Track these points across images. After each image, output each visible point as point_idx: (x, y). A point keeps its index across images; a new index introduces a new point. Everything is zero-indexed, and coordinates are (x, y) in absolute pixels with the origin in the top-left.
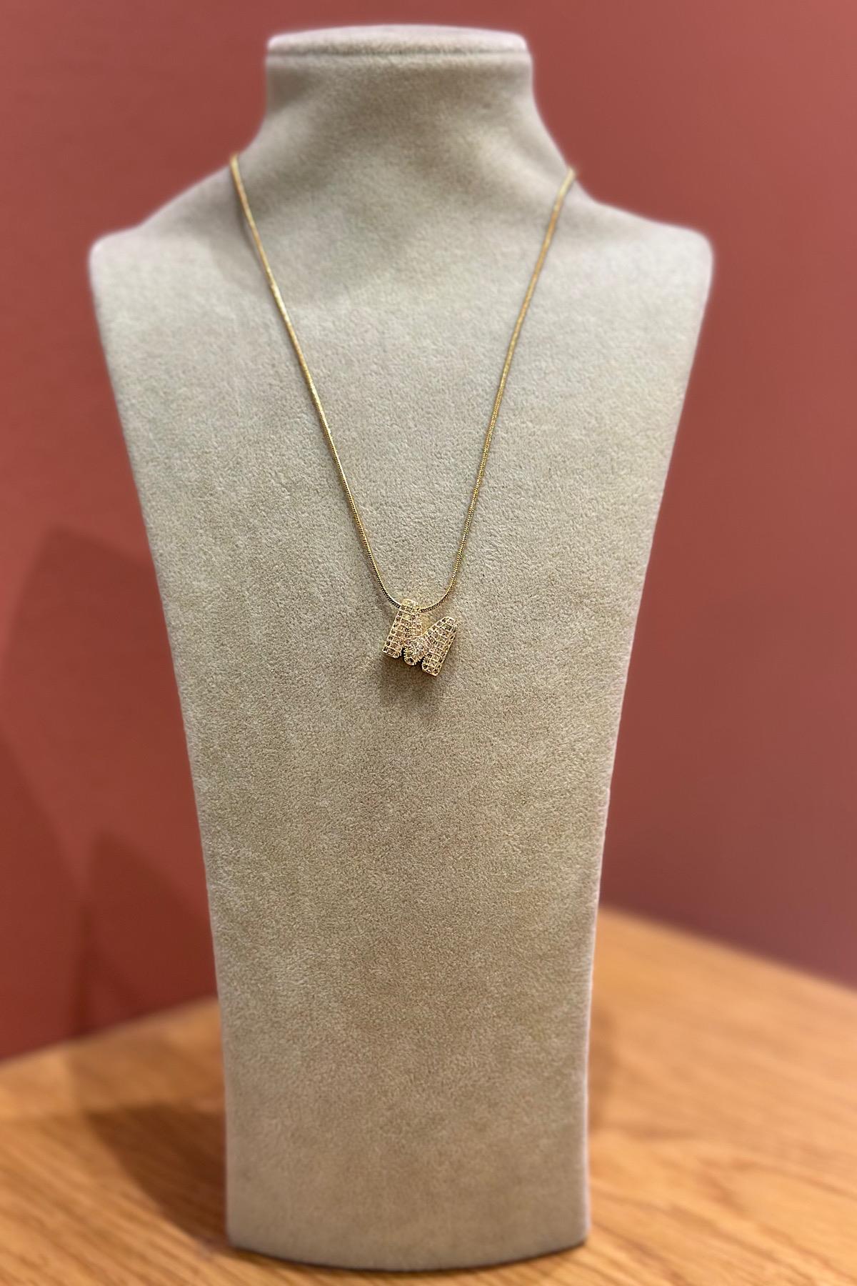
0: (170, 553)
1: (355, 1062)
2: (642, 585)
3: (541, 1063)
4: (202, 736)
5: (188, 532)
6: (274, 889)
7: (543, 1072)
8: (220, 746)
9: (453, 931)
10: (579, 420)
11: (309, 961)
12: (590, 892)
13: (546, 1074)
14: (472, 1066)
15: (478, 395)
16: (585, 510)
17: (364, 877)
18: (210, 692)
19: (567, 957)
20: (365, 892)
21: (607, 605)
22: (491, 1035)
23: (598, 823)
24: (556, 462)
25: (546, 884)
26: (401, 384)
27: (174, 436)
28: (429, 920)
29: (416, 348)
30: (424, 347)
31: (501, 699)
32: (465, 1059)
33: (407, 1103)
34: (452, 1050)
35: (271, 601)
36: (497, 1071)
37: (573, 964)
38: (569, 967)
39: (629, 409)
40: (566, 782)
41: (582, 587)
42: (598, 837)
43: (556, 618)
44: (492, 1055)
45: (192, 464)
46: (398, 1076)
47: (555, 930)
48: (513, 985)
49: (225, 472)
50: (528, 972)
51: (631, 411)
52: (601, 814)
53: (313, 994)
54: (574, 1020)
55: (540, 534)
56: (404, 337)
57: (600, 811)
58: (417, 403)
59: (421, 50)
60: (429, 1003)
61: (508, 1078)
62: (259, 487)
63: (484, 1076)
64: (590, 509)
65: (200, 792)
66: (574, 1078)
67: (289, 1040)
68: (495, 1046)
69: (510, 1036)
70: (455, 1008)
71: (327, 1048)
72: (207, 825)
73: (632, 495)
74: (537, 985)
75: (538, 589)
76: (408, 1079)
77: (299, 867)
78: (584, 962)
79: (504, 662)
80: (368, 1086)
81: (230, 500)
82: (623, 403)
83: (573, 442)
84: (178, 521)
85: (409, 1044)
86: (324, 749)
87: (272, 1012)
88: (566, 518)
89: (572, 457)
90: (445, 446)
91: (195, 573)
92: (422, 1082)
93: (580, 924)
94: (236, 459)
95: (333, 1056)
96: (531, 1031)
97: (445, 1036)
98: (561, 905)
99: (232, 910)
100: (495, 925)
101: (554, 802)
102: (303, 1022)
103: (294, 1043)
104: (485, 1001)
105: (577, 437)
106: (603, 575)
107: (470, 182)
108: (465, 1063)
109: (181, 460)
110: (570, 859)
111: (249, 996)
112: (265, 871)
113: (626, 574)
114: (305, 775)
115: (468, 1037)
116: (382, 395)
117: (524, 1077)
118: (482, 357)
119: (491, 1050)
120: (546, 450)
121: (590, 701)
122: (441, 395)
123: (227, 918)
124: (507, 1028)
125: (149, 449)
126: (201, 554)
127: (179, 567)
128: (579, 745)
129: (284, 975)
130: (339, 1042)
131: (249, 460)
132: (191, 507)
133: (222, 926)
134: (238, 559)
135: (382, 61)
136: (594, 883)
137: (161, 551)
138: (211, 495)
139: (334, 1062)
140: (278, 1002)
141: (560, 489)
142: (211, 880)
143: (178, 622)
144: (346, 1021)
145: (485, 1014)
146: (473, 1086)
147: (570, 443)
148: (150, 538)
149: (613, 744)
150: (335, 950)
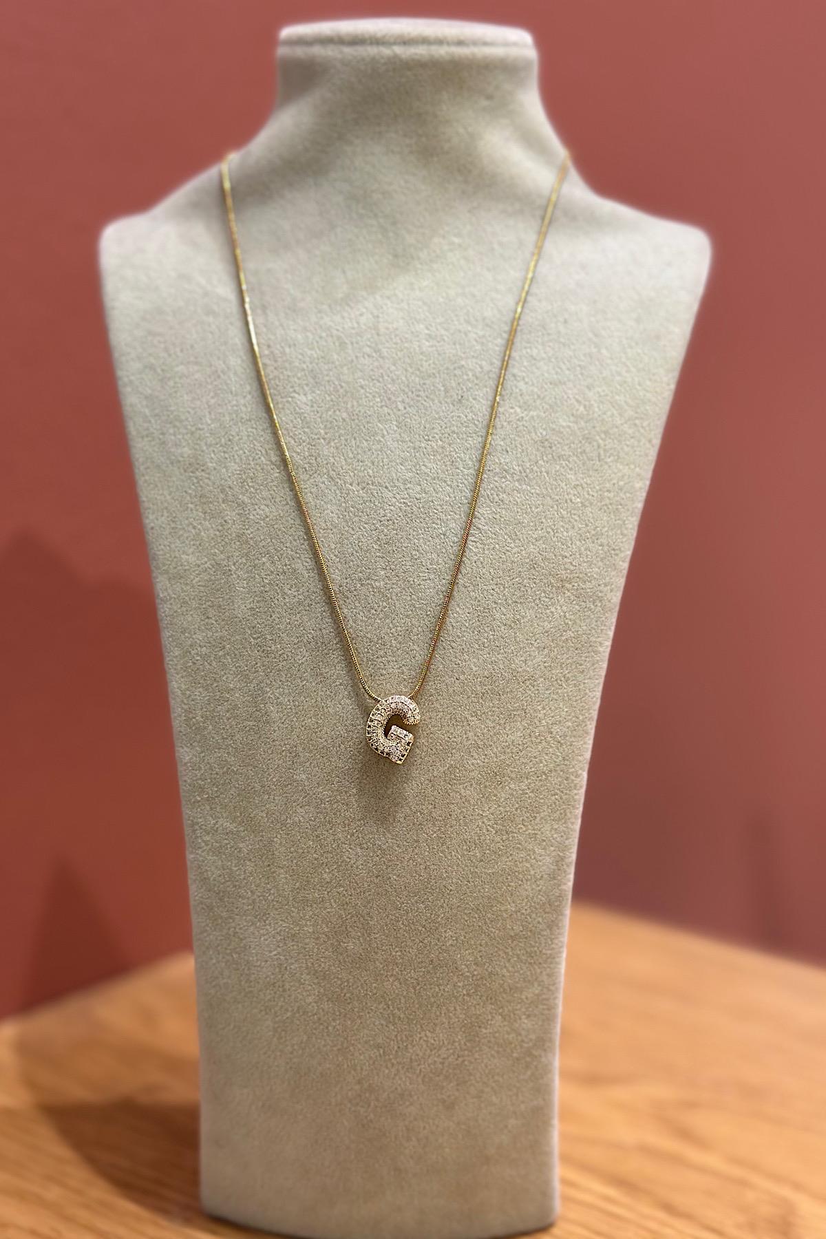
0: (161, 527)
1: (325, 1034)
2: (625, 572)
3: (511, 1043)
4: (186, 707)
5: (179, 506)
6: (250, 860)
7: (512, 1052)
8: (202, 717)
9: (425, 908)
10: (568, 407)
11: (282, 933)
12: (564, 875)
13: (515, 1055)
14: (441, 1043)
15: (468, 380)
16: (570, 496)
17: (339, 851)
18: (194, 663)
19: (539, 938)
20: (340, 866)
21: (589, 590)
22: (461, 1014)
23: (573, 807)
24: (543, 447)
25: (520, 865)
26: (393, 368)
27: (169, 413)
28: (401, 896)
29: (409, 332)
30: (417, 332)
31: (479, 680)
32: (435, 1036)
33: (376, 1077)
34: (422, 1027)
35: (257, 576)
36: (465, 1050)
37: (546, 946)
38: (540, 949)
39: (617, 397)
40: (541, 765)
41: (563, 572)
42: (573, 820)
43: (538, 601)
44: (461, 1033)
45: (186, 440)
46: (366, 1050)
47: (528, 912)
48: (485, 964)
49: (217, 448)
50: (500, 953)
51: (620, 400)
52: (576, 797)
53: (285, 965)
54: (545, 1002)
55: (525, 518)
56: (398, 322)
57: (576, 794)
58: (408, 386)
59: (425, 41)
60: (399, 979)
61: (478, 1057)
62: (249, 464)
63: (453, 1054)
64: (574, 495)
65: (182, 761)
66: (543, 1059)
67: (261, 1011)
68: (465, 1024)
69: (480, 1015)
70: (425, 984)
71: (299, 1020)
72: (188, 795)
73: (618, 483)
74: (507, 965)
75: (520, 572)
76: (378, 1054)
77: (275, 839)
78: (557, 944)
79: (483, 643)
80: (338, 1060)
81: (220, 475)
82: (612, 392)
83: (561, 428)
84: (170, 495)
85: (379, 1018)
86: (303, 724)
87: (246, 982)
88: (550, 502)
89: (559, 443)
90: (433, 428)
91: (184, 547)
92: (391, 1057)
93: (553, 906)
94: (228, 437)
95: (304, 1027)
96: (501, 1011)
97: (415, 1012)
98: (534, 887)
99: (209, 880)
100: (467, 903)
101: (530, 783)
102: (275, 993)
103: (267, 1014)
104: (455, 979)
105: (564, 424)
106: (586, 560)
107: (470, 171)
108: (435, 1040)
109: (175, 435)
110: (544, 841)
111: (224, 964)
112: (242, 842)
113: (608, 560)
114: (284, 749)
115: (438, 1013)
116: (374, 377)
117: (492, 1056)
118: (474, 343)
119: (461, 1028)
120: (533, 434)
121: (568, 685)
122: (431, 379)
123: (204, 888)
124: (477, 1007)
125: (146, 425)
126: (190, 528)
127: (169, 540)
128: (555, 729)
129: (257, 945)
130: (310, 1014)
131: (240, 437)
132: (183, 481)
133: (200, 895)
134: (226, 534)
135: (386, 51)
136: (568, 866)
137: (152, 525)
138: (203, 470)
139: (305, 1033)
140: (252, 972)
141: (545, 474)
142: (191, 849)
143: (166, 594)
144: (317, 994)
145: (455, 992)
146: (440, 1063)
147: (557, 429)
148: (142, 511)
149: (591, 729)
150: (308, 923)
